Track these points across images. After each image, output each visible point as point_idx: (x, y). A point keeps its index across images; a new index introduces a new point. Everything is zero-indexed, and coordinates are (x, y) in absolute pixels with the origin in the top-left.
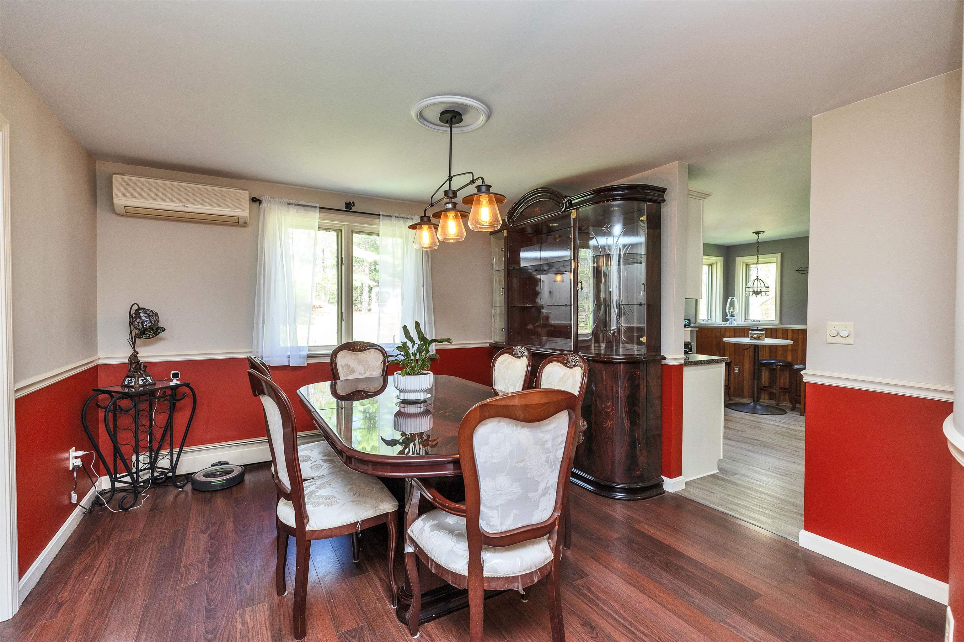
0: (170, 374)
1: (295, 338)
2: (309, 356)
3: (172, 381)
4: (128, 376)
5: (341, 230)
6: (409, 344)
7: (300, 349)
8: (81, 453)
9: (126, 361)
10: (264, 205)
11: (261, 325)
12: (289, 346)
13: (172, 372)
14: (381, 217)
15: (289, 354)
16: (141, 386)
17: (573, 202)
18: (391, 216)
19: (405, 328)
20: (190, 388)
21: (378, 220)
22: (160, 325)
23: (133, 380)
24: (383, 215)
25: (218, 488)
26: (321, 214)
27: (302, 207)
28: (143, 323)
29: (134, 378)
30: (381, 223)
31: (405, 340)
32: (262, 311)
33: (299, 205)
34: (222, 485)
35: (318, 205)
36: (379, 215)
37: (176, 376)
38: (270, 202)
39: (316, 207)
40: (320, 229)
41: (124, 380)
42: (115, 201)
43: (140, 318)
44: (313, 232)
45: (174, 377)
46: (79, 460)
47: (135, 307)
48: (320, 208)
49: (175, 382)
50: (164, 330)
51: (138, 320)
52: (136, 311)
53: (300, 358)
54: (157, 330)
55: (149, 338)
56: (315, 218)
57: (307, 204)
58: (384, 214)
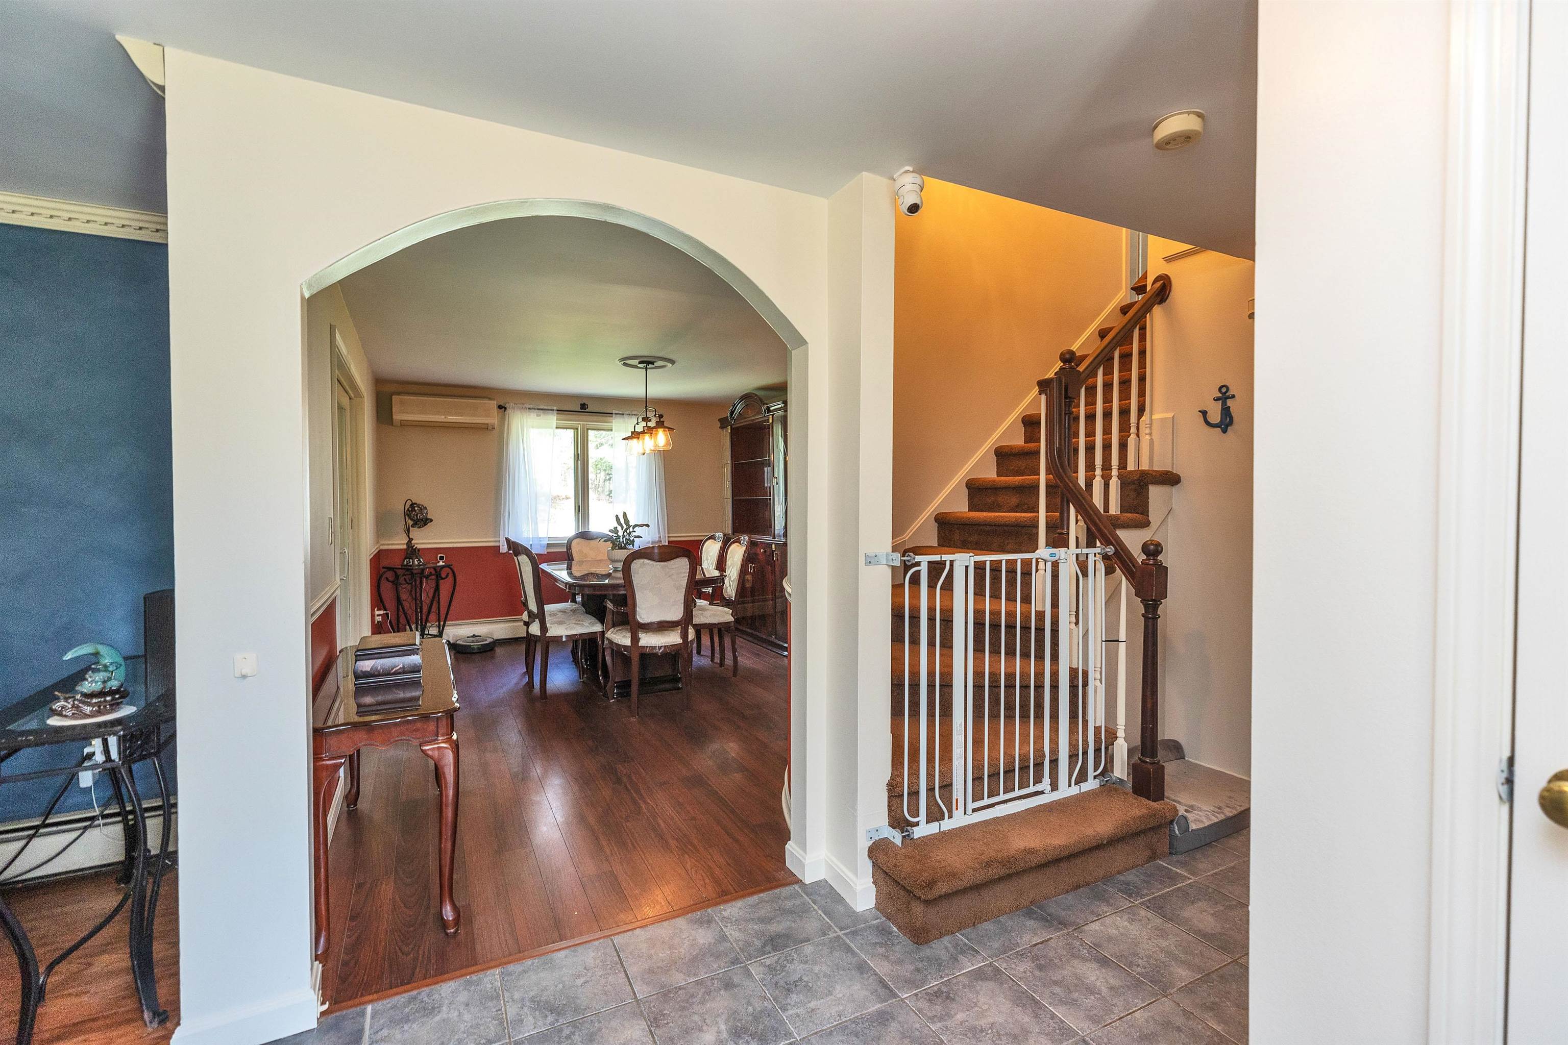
0: (437, 557)
1: (536, 529)
2: (549, 545)
3: (439, 562)
4: (405, 558)
5: (577, 429)
6: (619, 528)
7: (540, 539)
8: (381, 612)
9: (405, 547)
10: (508, 411)
11: (507, 517)
12: (531, 537)
13: (439, 555)
14: (614, 415)
15: (531, 543)
16: (417, 566)
17: (771, 409)
18: (623, 414)
19: (617, 516)
20: (451, 569)
21: (611, 418)
22: (429, 517)
23: (411, 560)
24: (616, 414)
25: (476, 651)
26: (559, 415)
27: (542, 411)
28: (417, 515)
29: (412, 559)
30: (613, 421)
31: (616, 525)
32: (507, 505)
33: (538, 409)
34: (479, 648)
35: (555, 408)
36: (612, 414)
37: (442, 558)
38: (513, 408)
39: (553, 410)
40: (556, 428)
41: (404, 561)
42: (394, 417)
43: (415, 511)
44: (551, 431)
45: (440, 559)
46: (380, 617)
47: (409, 503)
48: (557, 410)
49: (441, 563)
50: (431, 521)
51: (414, 513)
52: (411, 505)
53: (541, 546)
54: (426, 521)
55: (420, 527)
56: (552, 419)
57: (545, 408)
58: (617, 412)
